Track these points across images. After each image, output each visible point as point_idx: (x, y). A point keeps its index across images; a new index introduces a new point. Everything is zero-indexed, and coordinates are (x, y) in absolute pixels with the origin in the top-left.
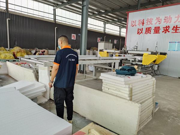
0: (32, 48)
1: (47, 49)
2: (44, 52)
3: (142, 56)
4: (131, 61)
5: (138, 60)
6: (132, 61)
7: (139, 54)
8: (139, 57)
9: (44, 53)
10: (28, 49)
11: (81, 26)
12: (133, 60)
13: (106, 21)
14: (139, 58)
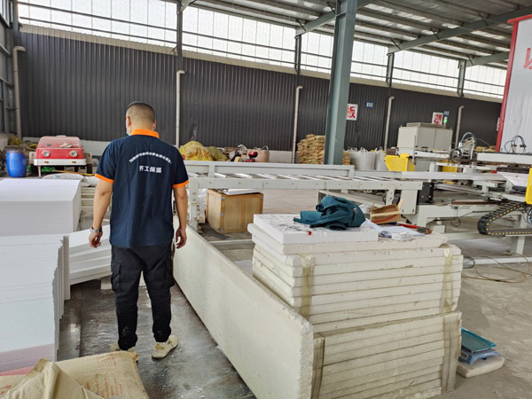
0: (231, 146)
1: (265, 149)
2: (256, 154)
3: (527, 171)
4: (485, 190)
5: (514, 188)
6: (490, 189)
7: (517, 165)
8: (515, 174)
9: (256, 159)
10: (223, 149)
11: (330, 72)
12: (493, 185)
13: (467, 55)
14: (513, 179)
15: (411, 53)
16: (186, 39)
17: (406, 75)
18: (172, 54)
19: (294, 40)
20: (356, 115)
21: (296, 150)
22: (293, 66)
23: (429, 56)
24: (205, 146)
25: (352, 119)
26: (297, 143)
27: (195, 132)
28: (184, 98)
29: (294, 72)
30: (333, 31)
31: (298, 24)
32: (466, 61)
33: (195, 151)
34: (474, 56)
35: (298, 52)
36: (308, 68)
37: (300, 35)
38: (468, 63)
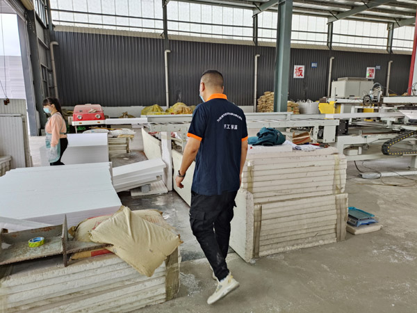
4: (389, 124)
5: (409, 121)
12: (394, 120)
14: (409, 115)
15: (347, 21)
16: (170, 26)
17: (344, 39)
18: (161, 38)
19: (252, 19)
20: (303, 74)
21: (257, 104)
22: (252, 39)
23: (362, 23)
24: (188, 105)
25: (300, 77)
26: (257, 98)
27: (180, 96)
28: (171, 72)
29: (253, 44)
30: (277, 8)
31: (254, 6)
32: (393, 23)
33: (181, 110)
34: (400, 19)
35: (255, 28)
36: (264, 40)
37: (257, 15)
38: (396, 25)
